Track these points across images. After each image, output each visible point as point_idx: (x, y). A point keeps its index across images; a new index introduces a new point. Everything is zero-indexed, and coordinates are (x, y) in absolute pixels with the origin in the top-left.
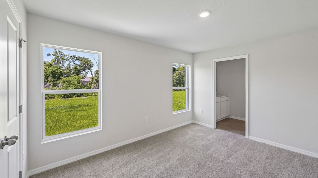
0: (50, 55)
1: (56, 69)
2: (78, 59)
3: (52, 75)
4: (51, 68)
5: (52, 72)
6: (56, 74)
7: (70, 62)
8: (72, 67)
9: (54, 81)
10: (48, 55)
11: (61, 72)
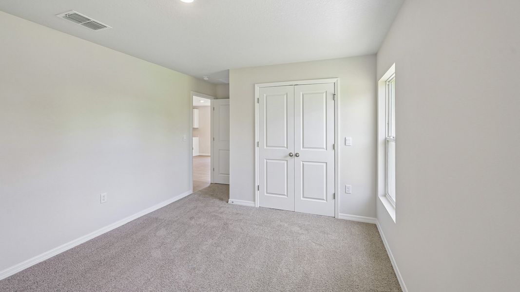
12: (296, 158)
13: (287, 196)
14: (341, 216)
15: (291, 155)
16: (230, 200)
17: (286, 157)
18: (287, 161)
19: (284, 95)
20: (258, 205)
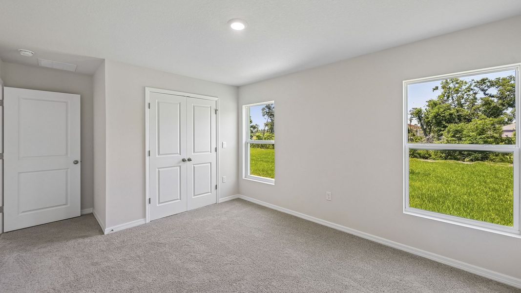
0: (437, 88)
1: (442, 110)
2: (492, 84)
3: (436, 121)
4: (436, 110)
5: (435, 117)
6: (443, 120)
7: (475, 94)
8: (479, 102)
9: (438, 130)
10: (434, 89)
11: (451, 114)
12: (188, 162)
13: (180, 199)
14: (221, 200)
15: (184, 160)
16: (107, 231)
17: (179, 163)
18: (180, 166)
19: (177, 104)
20: (148, 221)
